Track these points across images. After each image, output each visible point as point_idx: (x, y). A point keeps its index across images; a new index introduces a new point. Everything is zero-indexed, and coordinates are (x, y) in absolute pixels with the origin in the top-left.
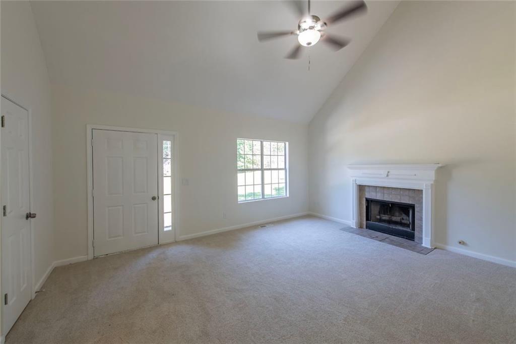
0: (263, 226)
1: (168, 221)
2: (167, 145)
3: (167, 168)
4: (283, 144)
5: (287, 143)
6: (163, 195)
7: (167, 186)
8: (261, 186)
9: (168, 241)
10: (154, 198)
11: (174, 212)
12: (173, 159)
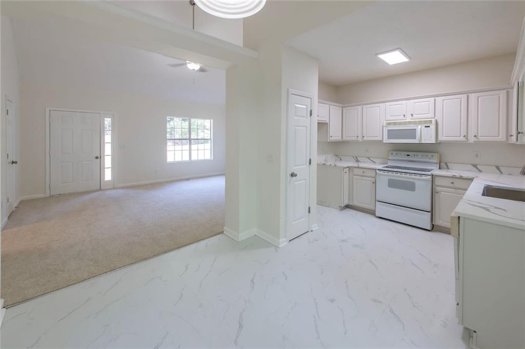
0: (188, 179)
1: (108, 176)
2: (108, 121)
3: (108, 138)
4: (209, 121)
5: (212, 120)
6: (104, 156)
7: (108, 149)
8: (188, 151)
9: (108, 188)
10: (97, 158)
11: (113, 168)
12: (113, 130)
